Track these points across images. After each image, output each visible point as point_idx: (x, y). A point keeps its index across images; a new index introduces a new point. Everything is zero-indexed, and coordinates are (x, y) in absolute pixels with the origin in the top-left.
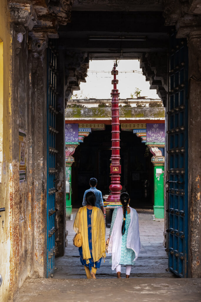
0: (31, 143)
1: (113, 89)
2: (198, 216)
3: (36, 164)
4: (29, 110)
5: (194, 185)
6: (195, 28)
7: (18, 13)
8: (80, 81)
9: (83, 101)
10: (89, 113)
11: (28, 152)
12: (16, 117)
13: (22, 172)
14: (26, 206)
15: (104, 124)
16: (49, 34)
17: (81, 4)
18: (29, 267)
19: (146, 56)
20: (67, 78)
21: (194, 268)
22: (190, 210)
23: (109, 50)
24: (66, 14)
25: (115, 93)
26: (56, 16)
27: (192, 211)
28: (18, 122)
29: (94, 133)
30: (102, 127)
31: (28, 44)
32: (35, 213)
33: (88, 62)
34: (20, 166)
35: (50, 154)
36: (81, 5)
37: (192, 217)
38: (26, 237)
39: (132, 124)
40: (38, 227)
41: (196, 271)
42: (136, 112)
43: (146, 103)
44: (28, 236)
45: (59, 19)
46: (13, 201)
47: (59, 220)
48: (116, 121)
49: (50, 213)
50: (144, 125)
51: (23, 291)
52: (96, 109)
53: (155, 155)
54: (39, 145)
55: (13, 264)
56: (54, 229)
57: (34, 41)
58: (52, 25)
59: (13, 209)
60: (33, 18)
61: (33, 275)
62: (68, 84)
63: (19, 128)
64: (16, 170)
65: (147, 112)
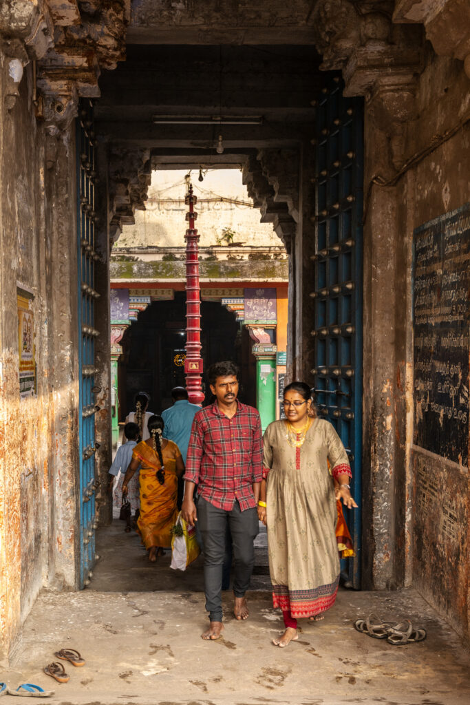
0: (46, 315)
1: (189, 228)
2: (388, 462)
3: (56, 357)
4: (41, 244)
5: (379, 399)
6: (390, 70)
7: (10, 7)
8: (135, 208)
9: (136, 250)
10: (147, 271)
11: (38, 332)
12: (10, 253)
13: (26, 374)
14: (36, 445)
15: (172, 290)
16: (81, 85)
17: (145, 25)
18: (44, 569)
19: (259, 157)
20: (112, 197)
21: (379, 566)
22: (370, 449)
23: (192, 143)
24: (116, 39)
25: (192, 236)
26: (94, 45)
27: (375, 452)
28: (14, 265)
29: (155, 306)
30: (168, 296)
31: (35, 103)
32: (56, 457)
33: (151, 172)
34: (22, 363)
35: (84, 337)
36: (145, 27)
37: (375, 464)
38: (37, 509)
39: (220, 290)
40: (63, 486)
41: (382, 574)
42: (226, 268)
43: (244, 253)
44: (41, 506)
45: (101, 53)
46: (6, 442)
47: (101, 461)
48: (193, 284)
49: (86, 455)
50: (241, 290)
51: (32, 628)
52: (159, 264)
53: (258, 342)
54: (63, 318)
55: (8, 581)
56: (93, 483)
57: (49, 99)
58: (86, 65)
59: (4, 460)
60: (44, 26)
61: (53, 583)
62: (115, 209)
63: (18, 279)
64: (11, 371)
65: (245, 268)
